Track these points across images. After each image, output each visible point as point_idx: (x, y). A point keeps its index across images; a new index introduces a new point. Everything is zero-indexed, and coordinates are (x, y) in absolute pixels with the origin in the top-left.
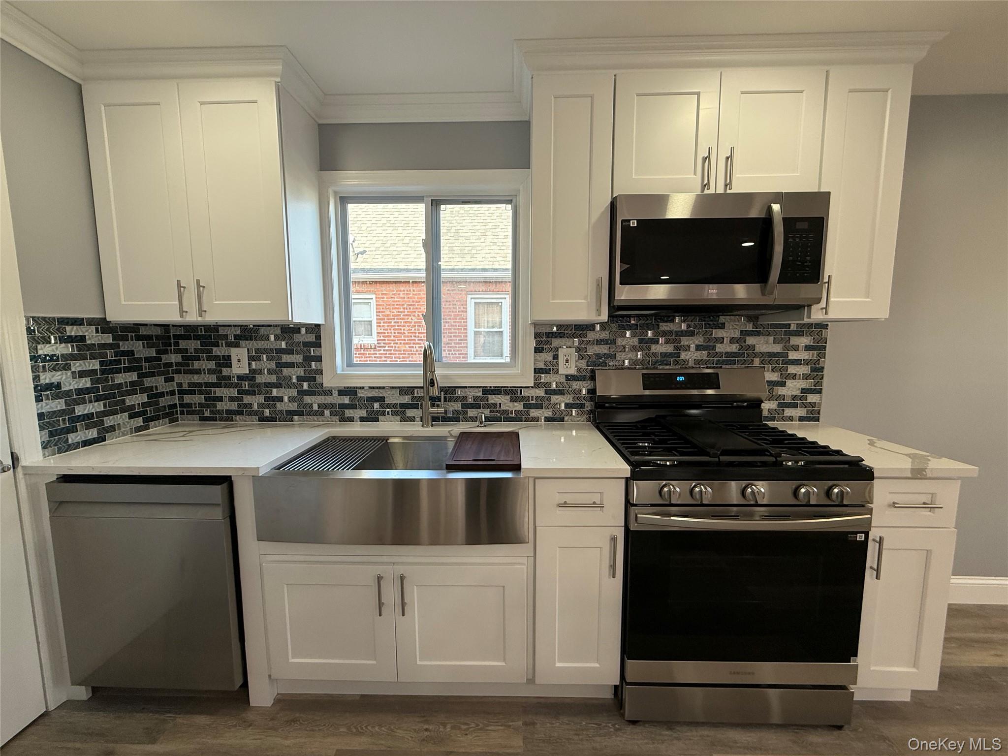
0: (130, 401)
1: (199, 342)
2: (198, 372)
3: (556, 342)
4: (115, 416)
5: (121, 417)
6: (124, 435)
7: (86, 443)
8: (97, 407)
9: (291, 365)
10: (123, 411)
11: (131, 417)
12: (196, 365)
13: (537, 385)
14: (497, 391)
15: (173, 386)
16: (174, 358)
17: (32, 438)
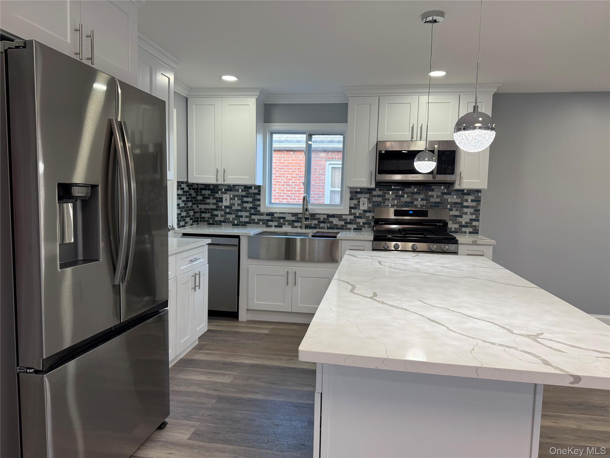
0: (190, 213)
1: (210, 191)
2: (209, 204)
3: (359, 196)
4: (187, 218)
8: (185, 214)
9: (247, 202)
10: (189, 216)
12: (208, 201)
13: (351, 214)
14: (333, 216)
15: (199, 209)
16: (200, 198)
17: (176, 221)
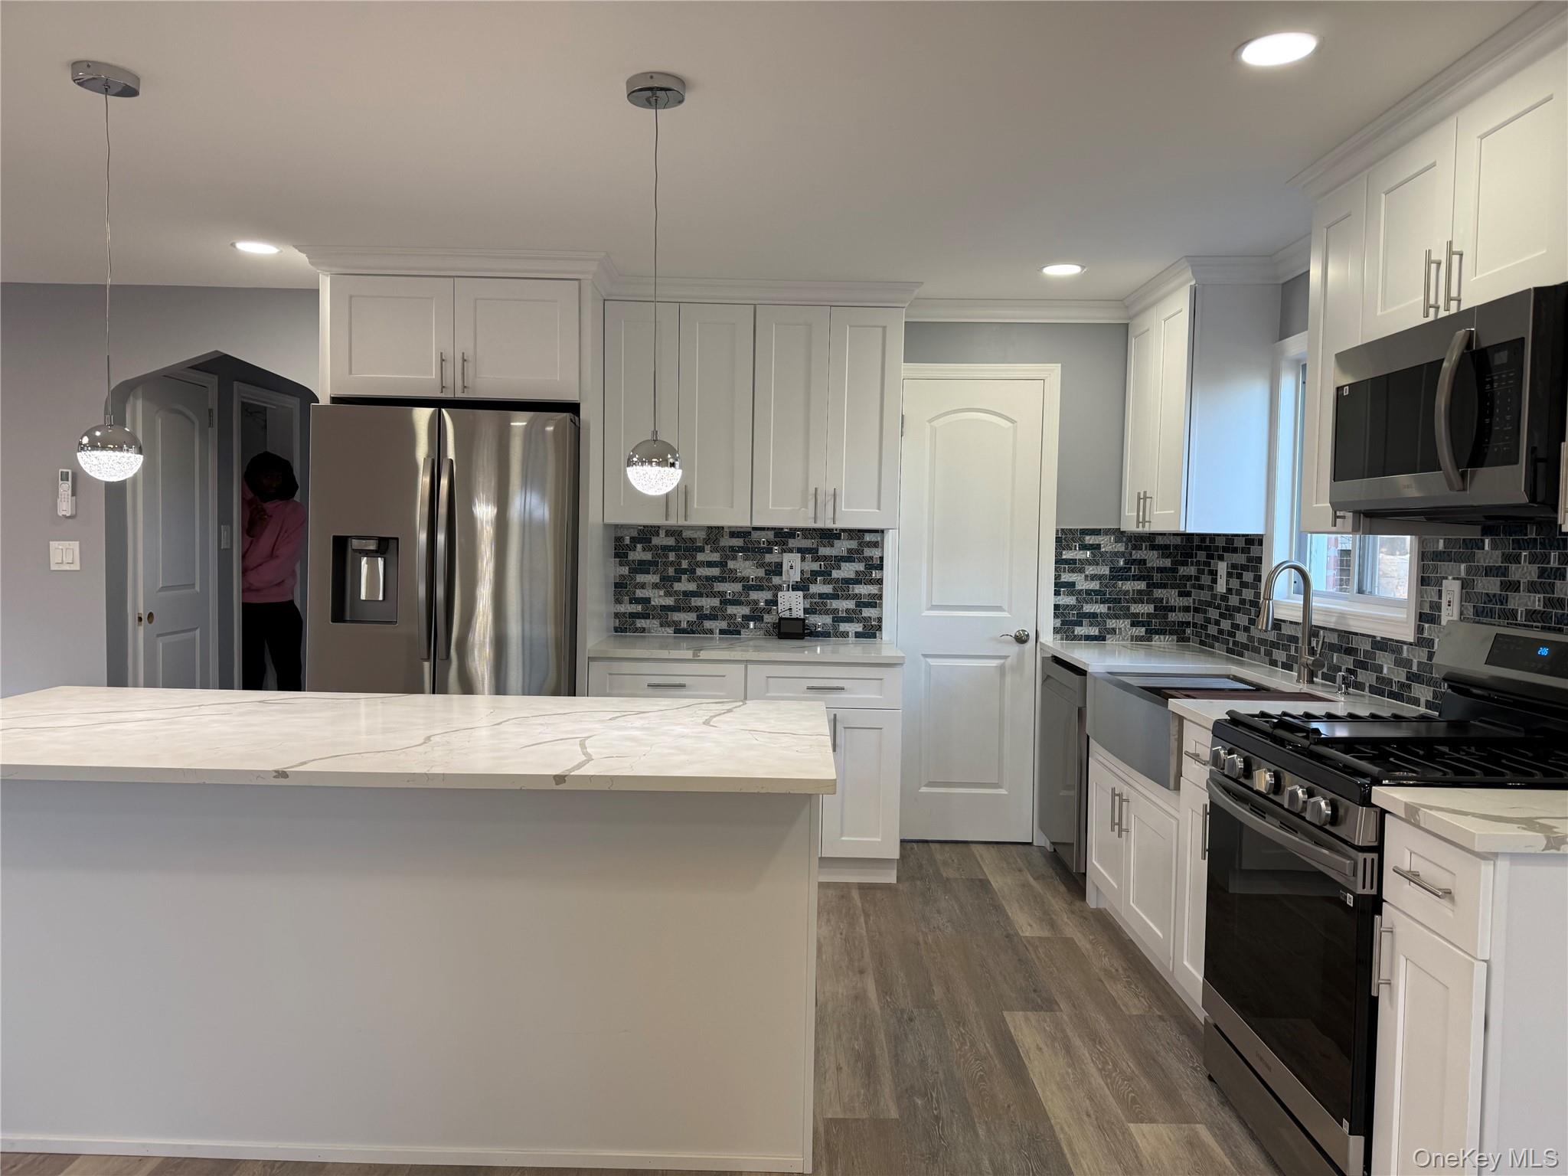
0: (1136, 608)
1: (1206, 554)
2: (1203, 588)
3: (1443, 569)
4: (1118, 621)
5: (1124, 622)
6: (1123, 640)
7: (1088, 638)
8: (1101, 609)
9: (1247, 585)
10: (1125, 617)
11: (1133, 625)
12: (1203, 579)
13: (1420, 642)
14: (1385, 645)
16: (1192, 570)
17: (1048, 622)
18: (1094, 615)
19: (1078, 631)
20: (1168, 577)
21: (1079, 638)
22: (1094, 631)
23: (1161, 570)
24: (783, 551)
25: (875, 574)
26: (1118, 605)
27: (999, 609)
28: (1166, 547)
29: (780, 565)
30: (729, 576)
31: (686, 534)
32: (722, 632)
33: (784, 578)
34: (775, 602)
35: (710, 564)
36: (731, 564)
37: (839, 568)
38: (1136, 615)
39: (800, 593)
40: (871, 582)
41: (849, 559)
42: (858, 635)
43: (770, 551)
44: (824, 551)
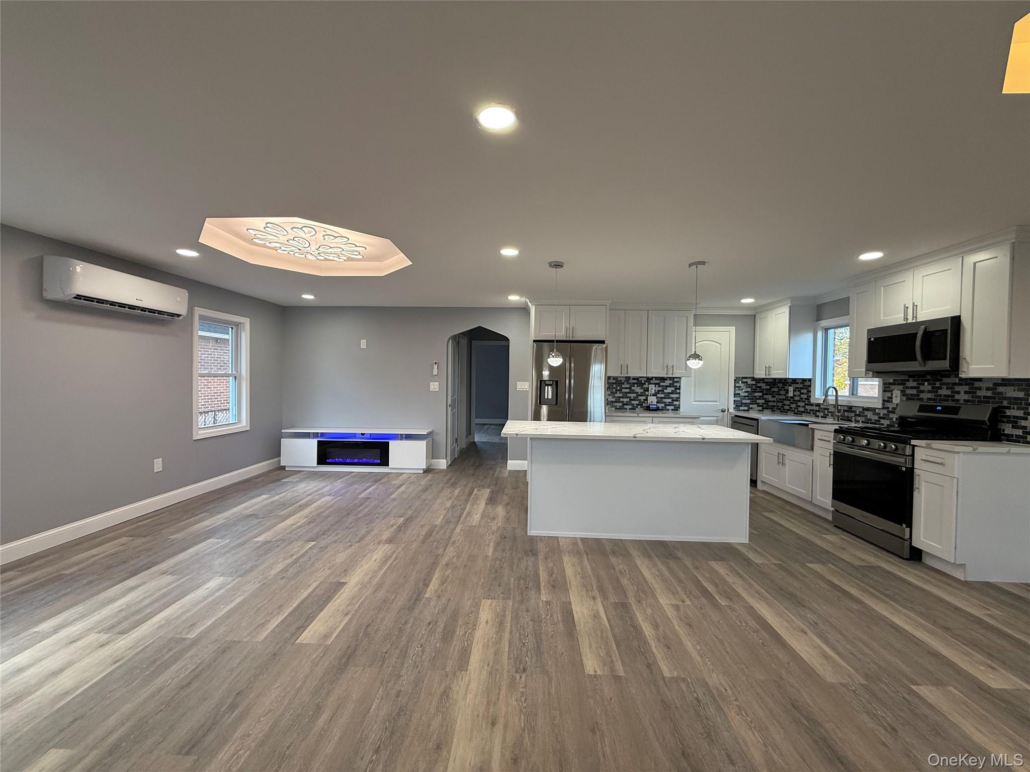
0: (758, 401)
1: (782, 384)
2: (781, 395)
3: (892, 387)
7: (744, 410)
9: (803, 394)
10: (756, 404)
11: (758, 406)
12: (781, 392)
13: (884, 408)
14: (868, 409)
15: (775, 399)
16: (776, 390)
17: (732, 406)
18: (746, 403)
19: (741, 408)
20: (768, 392)
21: (742, 410)
22: (746, 408)
23: (766, 389)
24: (649, 384)
25: (678, 391)
26: (754, 400)
27: (716, 402)
28: (768, 382)
29: (648, 388)
30: (633, 392)
31: (619, 379)
32: (630, 409)
33: (650, 392)
34: (647, 400)
35: (626, 388)
36: (633, 388)
37: (666, 389)
38: (759, 403)
39: (655, 397)
40: (676, 393)
41: (670, 387)
42: (672, 410)
43: (645, 384)
44: (662, 384)
